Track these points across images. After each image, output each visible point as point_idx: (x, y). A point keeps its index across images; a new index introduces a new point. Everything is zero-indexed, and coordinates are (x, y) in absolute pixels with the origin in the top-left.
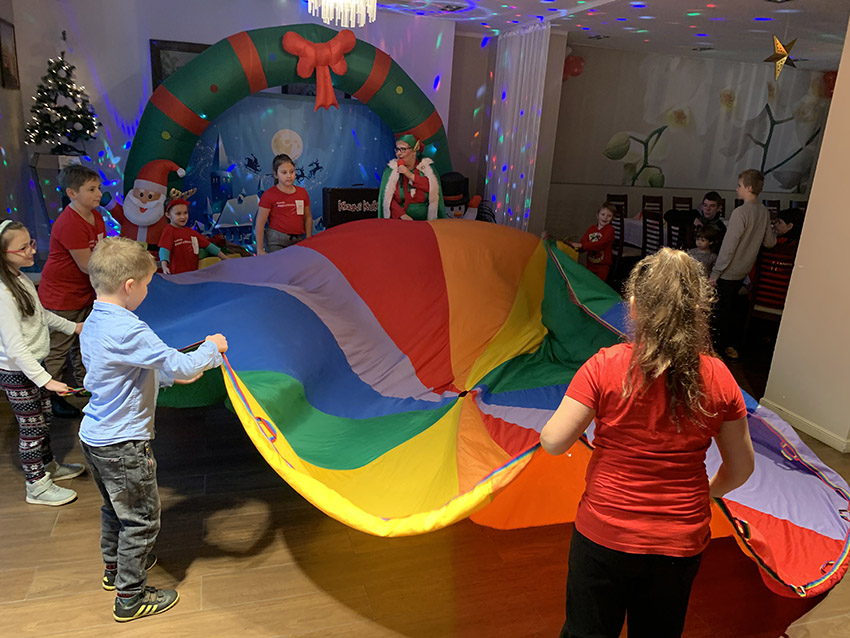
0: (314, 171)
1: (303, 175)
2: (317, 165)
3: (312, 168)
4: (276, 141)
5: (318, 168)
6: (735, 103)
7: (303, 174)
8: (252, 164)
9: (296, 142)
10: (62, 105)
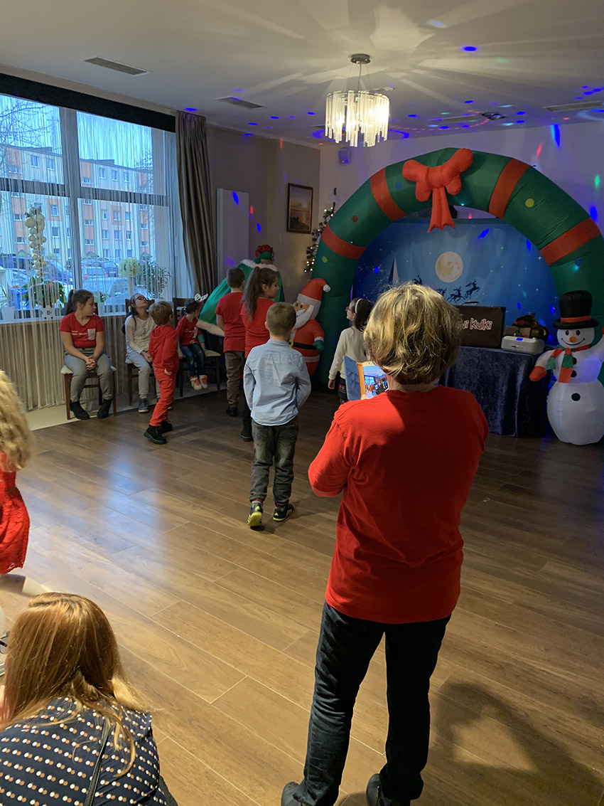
0: (471, 291)
2: (474, 285)
3: (469, 288)
4: (439, 263)
5: (475, 288)
7: (459, 294)
9: (457, 263)
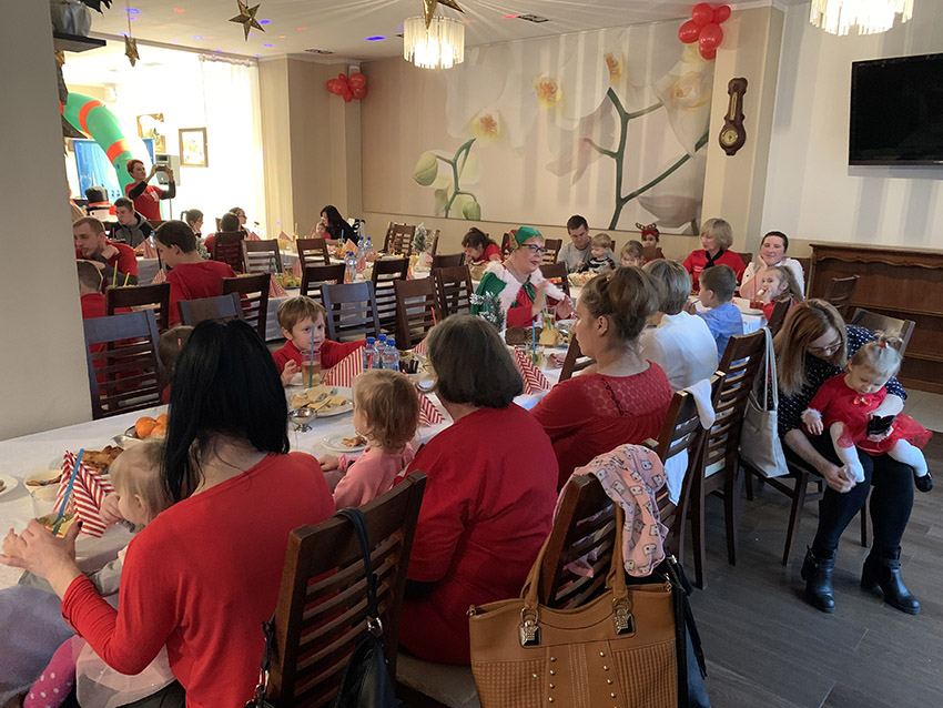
6: (559, 95)
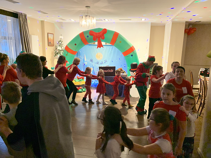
0: (105, 62)
1: (102, 63)
2: (106, 61)
3: (105, 61)
8: (91, 61)
10: (59, 49)
